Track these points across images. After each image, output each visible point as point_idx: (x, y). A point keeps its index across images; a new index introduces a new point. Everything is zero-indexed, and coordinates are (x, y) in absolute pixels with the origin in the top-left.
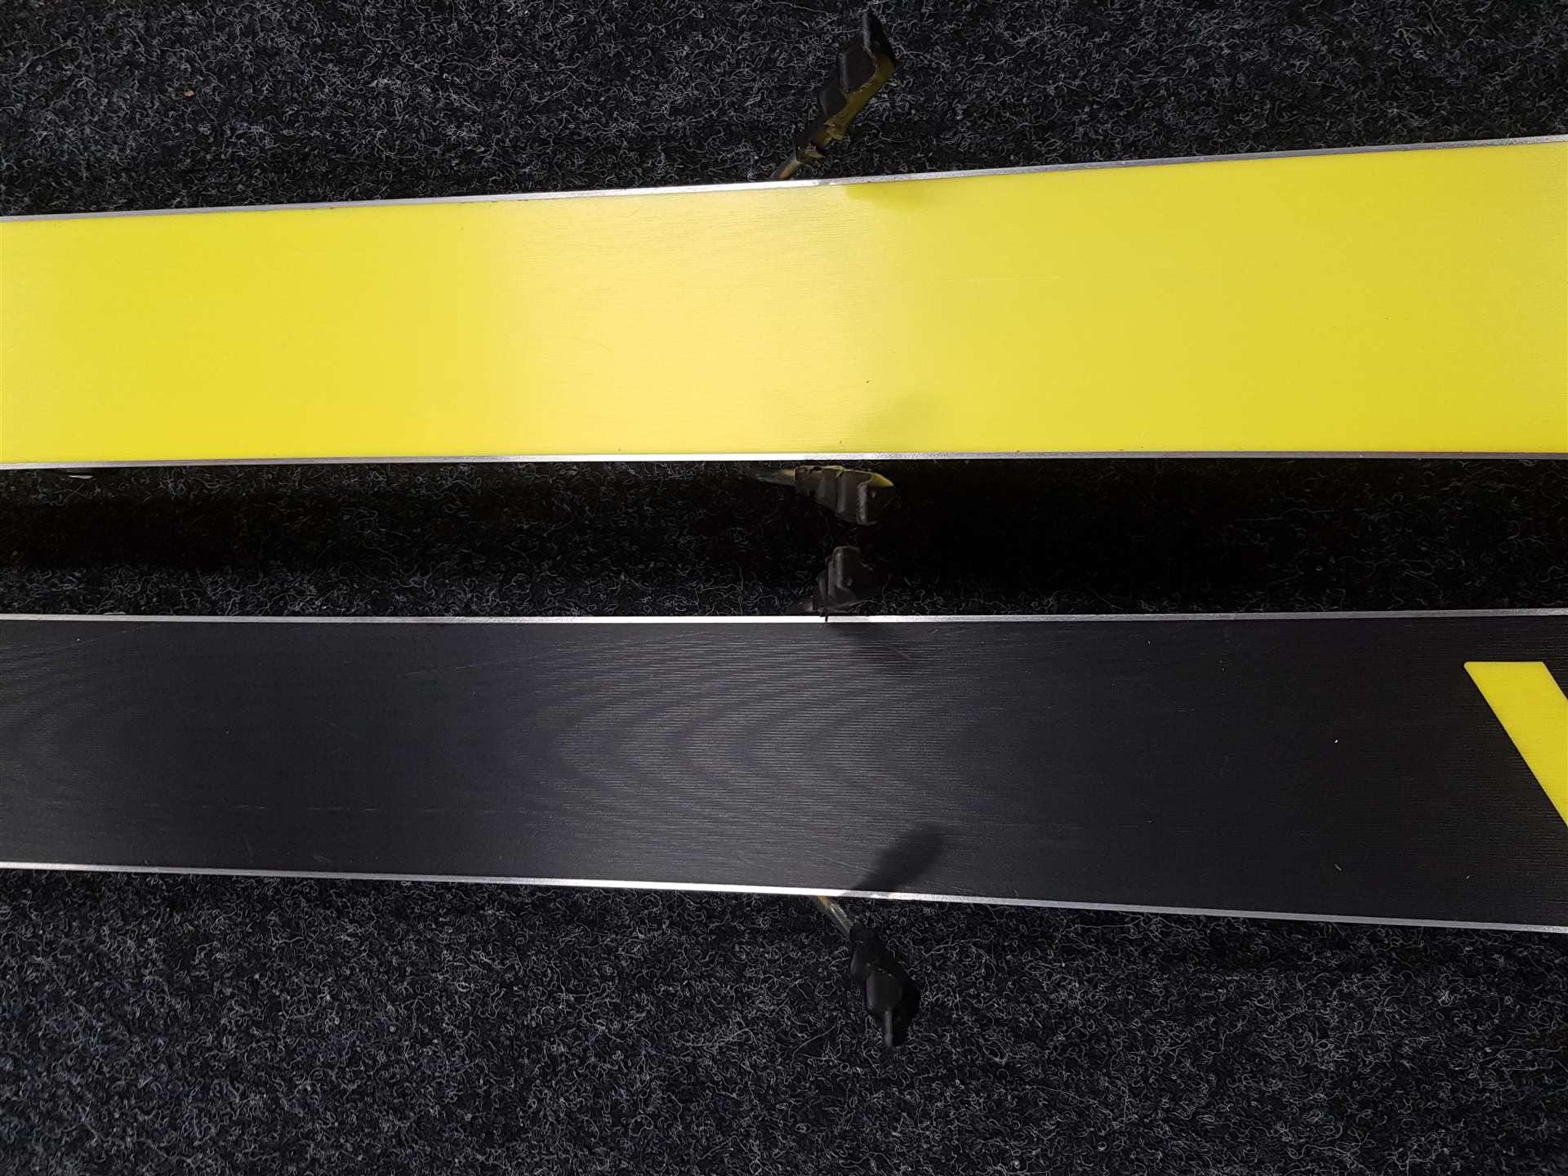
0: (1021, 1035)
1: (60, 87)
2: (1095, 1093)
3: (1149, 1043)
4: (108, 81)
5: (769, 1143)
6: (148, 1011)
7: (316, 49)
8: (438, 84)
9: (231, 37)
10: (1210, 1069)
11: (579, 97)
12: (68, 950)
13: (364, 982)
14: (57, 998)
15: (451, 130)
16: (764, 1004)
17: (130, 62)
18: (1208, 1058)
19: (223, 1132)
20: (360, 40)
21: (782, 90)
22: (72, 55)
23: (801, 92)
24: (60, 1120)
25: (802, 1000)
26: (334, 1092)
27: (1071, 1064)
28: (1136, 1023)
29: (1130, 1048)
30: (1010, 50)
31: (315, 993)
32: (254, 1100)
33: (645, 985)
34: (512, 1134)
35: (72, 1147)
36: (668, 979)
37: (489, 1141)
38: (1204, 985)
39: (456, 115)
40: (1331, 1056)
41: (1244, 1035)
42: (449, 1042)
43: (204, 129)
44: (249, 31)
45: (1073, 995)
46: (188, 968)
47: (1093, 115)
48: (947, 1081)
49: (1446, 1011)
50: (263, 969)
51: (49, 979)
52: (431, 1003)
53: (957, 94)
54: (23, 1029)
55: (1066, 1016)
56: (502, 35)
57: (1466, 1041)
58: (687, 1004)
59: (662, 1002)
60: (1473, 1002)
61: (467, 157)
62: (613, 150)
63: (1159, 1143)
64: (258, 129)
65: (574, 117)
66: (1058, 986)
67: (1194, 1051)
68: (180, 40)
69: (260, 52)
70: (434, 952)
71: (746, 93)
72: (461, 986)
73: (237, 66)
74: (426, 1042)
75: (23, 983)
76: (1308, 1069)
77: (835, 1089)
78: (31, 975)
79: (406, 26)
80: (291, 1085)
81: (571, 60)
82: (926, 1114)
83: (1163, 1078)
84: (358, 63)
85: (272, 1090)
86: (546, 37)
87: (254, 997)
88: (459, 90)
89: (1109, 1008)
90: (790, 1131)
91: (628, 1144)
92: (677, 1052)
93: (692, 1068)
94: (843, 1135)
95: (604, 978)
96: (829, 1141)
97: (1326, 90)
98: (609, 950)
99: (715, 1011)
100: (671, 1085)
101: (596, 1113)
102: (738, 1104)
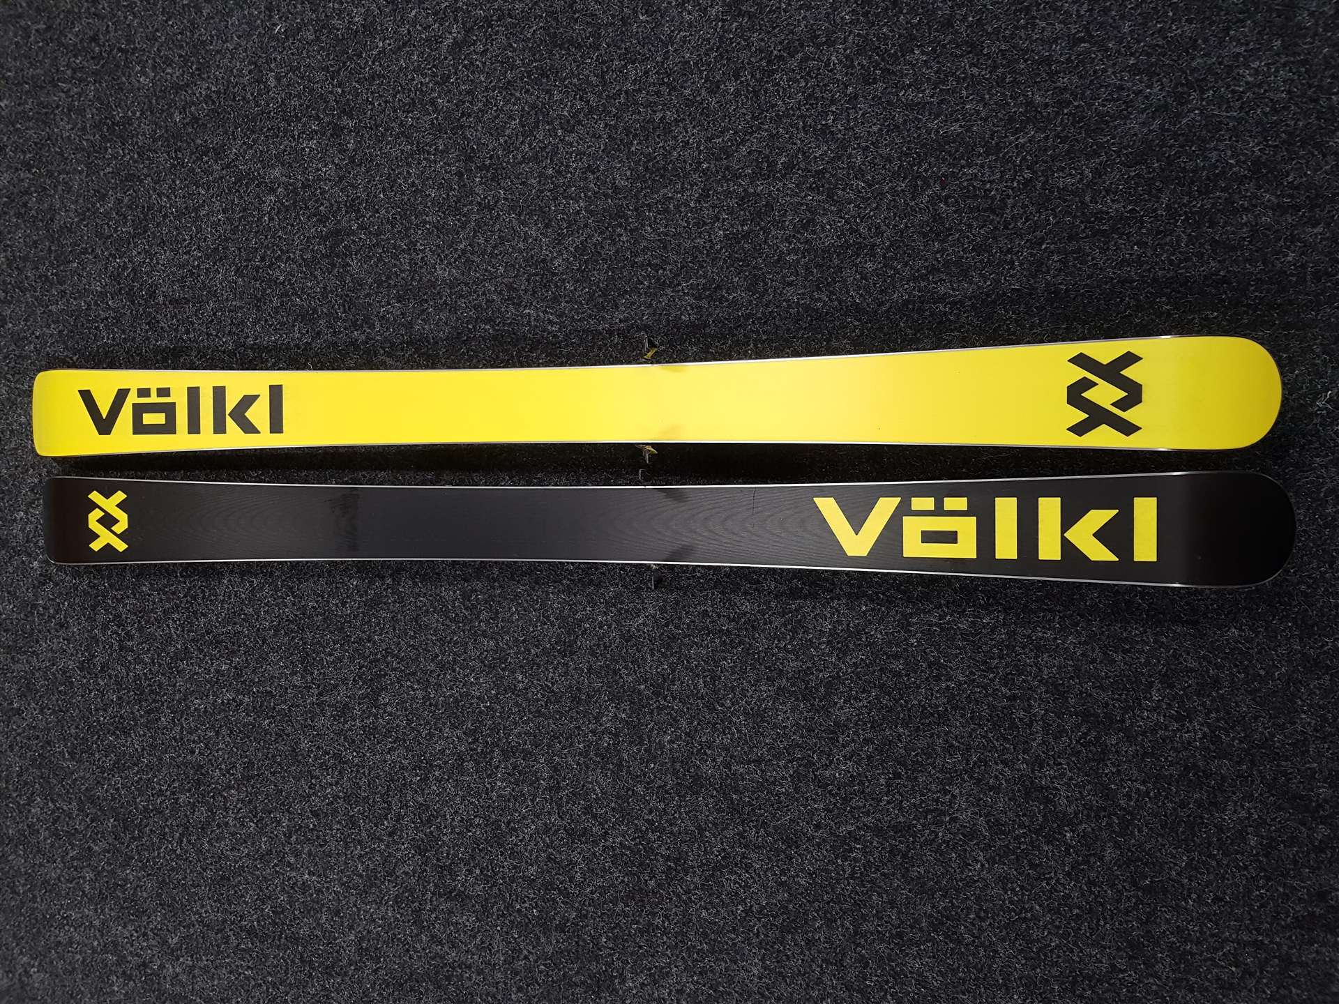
0: (730, 620)
1: (423, 311)
2: (754, 639)
3: (771, 623)
4: (438, 310)
5: (653, 655)
6: (457, 615)
7: (506, 300)
8: (545, 312)
9: (478, 295)
10: (790, 631)
11: (590, 316)
12: (431, 596)
13: (525, 605)
14: (427, 611)
15: (549, 327)
16: (651, 610)
17: (445, 303)
18: (789, 627)
19: (481, 654)
20: (520, 297)
21: (654, 314)
22: (426, 301)
23: (661, 315)
24: (429, 651)
25: (663, 610)
26: (516, 640)
27: (746, 629)
28: (767, 616)
29: (765, 624)
30: (727, 300)
31: (510, 608)
32: (491, 643)
33: (614, 605)
34: (572, 653)
35: (433, 660)
36: (621, 603)
37: (565, 656)
38: (789, 604)
39: (551, 322)
40: (828, 627)
41: (800, 621)
42: (553, 624)
43: (470, 327)
44: (484, 294)
45: (747, 607)
46: (469, 600)
47: (753, 322)
48: (708, 635)
49: (864, 612)
50: (493, 601)
51: (425, 605)
52: (547, 611)
53: (710, 315)
54: (416, 622)
55: (745, 613)
56: (565, 295)
57: (871, 622)
58: (627, 611)
59: (619, 610)
60: (873, 610)
61: (554, 336)
62: (601, 334)
63: (774, 655)
64: (488, 327)
65: (589, 323)
66: (742, 604)
67: (785, 626)
68: (461, 296)
69: (488, 301)
70: (547, 595)
71: (643, 315)
72: (555, 605)
73: (480, 306)
74: (545, 624)
75: (416, 607)
76: (820, 631)
77: (673, 638)
78: (419, 604)
79: (534, 292)
80: (503, 638)
81: (587, 305)
82: (701, 646)
83: (775, 634)
84: (519, 305)
85: (496, 640)
86: (579, 296)
87: (491, 610)
88: (552, 314)
89: (758, 611)
90: (659, 651)
91: (608, 656)
92: (624, 626)
93: (629, 631)
94: (676, 652)
95: (601, 603)
96: (671, 655)
97: (827, 313)
98: (603, 594)
99: (635, 613)
100: (622, 637)
101: (598, 646)
102: (643, 643)
